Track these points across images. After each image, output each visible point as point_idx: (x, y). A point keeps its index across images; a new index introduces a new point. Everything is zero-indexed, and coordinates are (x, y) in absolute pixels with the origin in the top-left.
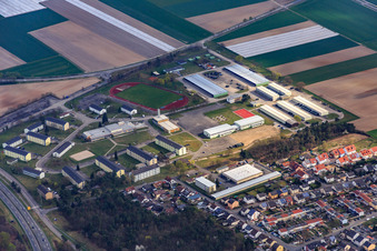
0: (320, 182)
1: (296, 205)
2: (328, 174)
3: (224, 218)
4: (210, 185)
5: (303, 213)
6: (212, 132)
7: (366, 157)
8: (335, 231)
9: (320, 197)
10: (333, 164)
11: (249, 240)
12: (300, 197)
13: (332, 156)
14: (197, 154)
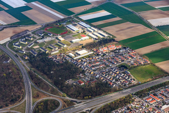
0: (104, 55)
1: (97, 61)
2: (107, 53)
3: (76, 64)
4: (73, 55)
5: (99, 63)
6: (74, 41)
7: (118, 48)
8: (108, 68)
9: (104, 59)
10: (108, 50)
11: (84, 70)
12: (98, 59)
13: (108, 48)
14: (69, 47)
